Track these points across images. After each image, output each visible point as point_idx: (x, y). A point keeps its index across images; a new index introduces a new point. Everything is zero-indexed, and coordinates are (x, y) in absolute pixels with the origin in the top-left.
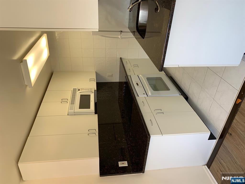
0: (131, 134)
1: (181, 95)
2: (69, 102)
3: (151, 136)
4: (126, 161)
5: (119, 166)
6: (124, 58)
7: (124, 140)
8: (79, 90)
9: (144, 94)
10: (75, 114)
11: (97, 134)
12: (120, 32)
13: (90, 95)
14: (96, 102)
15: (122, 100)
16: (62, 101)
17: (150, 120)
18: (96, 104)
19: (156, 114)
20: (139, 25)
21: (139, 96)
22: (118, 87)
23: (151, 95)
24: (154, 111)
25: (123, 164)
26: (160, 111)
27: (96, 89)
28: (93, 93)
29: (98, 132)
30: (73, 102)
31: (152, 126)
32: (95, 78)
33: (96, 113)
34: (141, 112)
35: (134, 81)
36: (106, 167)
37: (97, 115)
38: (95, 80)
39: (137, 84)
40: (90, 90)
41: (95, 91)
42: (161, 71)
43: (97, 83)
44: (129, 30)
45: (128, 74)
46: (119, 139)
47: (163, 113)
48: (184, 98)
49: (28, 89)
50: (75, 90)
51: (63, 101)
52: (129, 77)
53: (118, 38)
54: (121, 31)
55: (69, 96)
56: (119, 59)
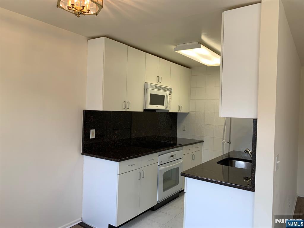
0: (120, 145)
1: (157, 204)
2: (158, 84)
3: (119, 163)
4: (95, 136)
5: (91, 130)
6: (203, 145)
7: (115, 137)
8: (170, 94)
9: (161, 162)
10: (145, 89)
11: (124, 110)
12: (229, 141)
13: (164, 105)
14: (156, 111)
15: (156, 139)
16: (159, 77)
17: (134, 165)
18: (154, 110)
19: (139, 172)
20: (234, 160)
21: (159, 156)
22: (170, 136)
23: (160, 169)
24: (143, 170)
25: (92, 134)
26: (142, 176)
27: (170, 111)
28: (166, 108)
29: (126, 111)
30: (157, 88)
31: (128, 166)
32: (181, 112)
33: (145, 110)
34: (142, 156)
35: (176, 153)
36: (91, 117)
37: (143, 111)
38: (179, 112)
39: (172, 156)
40: (169, 105)
41: (168, 110)
42: (181, 174)
43: (177, 113)
44: (231, 151)
45: (184, 147)
46: (116, 132)
47: (140, 179)
48: (154, 206)
49: (173, 47)
50: (170, 90)
51: (159, 79)
52: (180, 148)
53: (223, 139)
54: (230, 143)
55: (164, 84)
56: (201, 140)
